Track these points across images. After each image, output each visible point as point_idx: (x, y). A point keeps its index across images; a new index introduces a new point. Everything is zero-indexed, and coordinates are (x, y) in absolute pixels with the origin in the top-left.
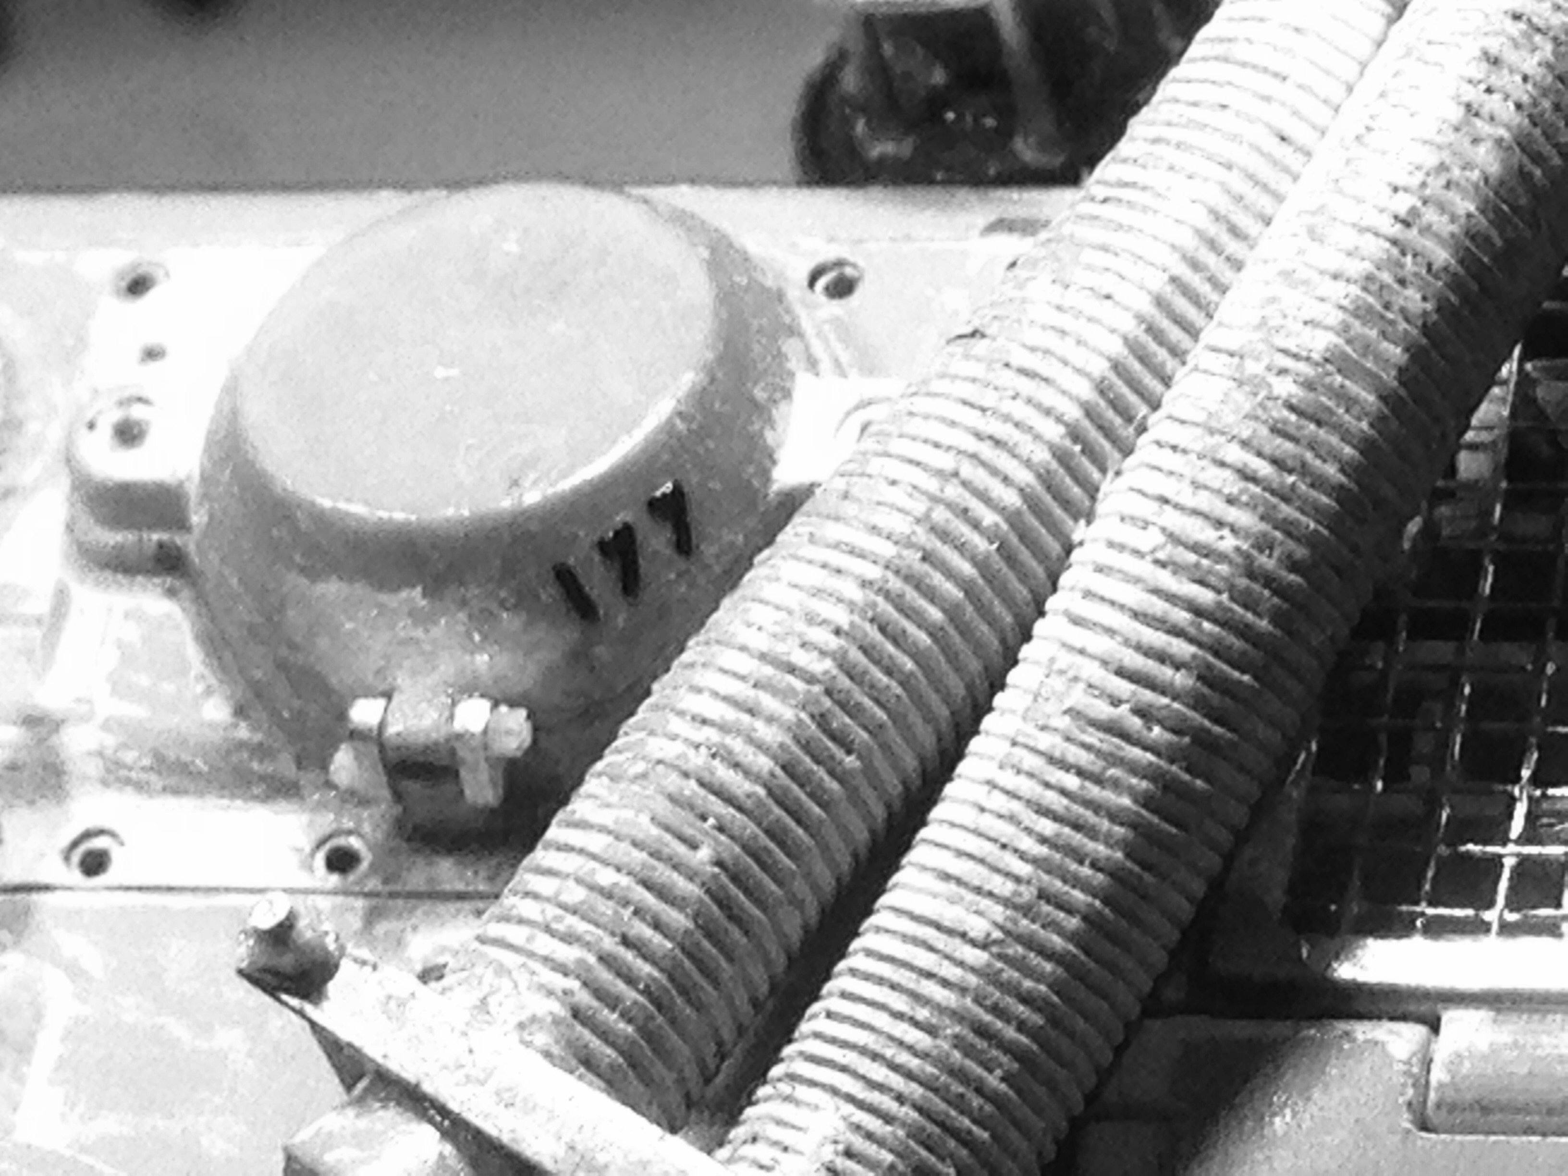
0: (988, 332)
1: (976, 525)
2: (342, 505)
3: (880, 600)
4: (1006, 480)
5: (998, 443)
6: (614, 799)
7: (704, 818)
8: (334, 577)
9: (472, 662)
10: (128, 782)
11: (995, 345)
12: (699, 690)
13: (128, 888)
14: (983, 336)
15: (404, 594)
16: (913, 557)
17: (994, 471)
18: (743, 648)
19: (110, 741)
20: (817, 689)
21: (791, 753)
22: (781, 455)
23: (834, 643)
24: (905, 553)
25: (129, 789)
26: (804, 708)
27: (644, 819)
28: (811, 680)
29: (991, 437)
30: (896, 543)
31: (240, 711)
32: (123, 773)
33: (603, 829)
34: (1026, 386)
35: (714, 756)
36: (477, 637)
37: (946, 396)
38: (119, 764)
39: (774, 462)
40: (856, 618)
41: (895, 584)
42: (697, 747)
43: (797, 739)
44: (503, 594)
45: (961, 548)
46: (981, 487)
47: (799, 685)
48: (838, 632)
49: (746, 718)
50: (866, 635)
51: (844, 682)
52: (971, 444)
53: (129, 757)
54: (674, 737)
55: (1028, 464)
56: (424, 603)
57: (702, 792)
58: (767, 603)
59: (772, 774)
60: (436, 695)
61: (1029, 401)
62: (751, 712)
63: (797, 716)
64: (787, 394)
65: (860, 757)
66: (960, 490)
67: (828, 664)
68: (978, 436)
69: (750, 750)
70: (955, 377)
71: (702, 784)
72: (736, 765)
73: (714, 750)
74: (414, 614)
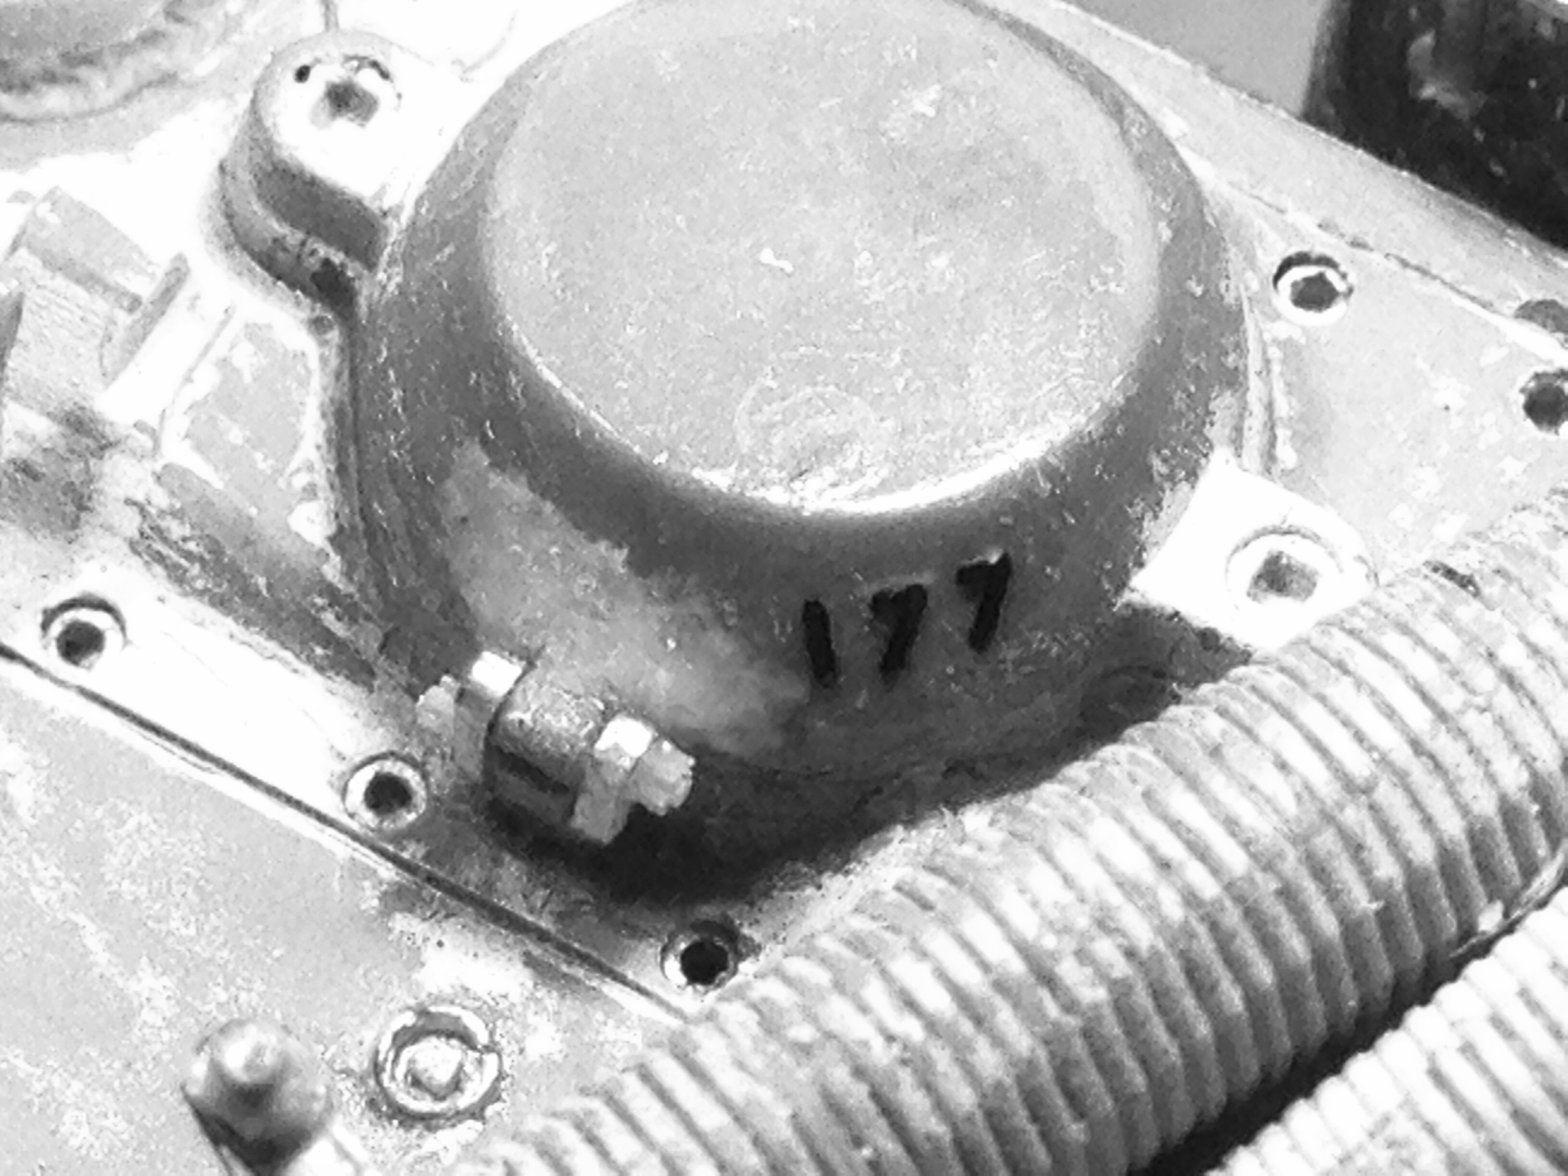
0: (1486, 590)
1: (1365, 871)
2: (570, 396)
3: (1202, 930)
4: (1428, 822)
5: (1438, 767)
6: (757, 1062)
7: (858, 1142)
8: (523, 479)
9: (653, 673)
10: (160, 558)
11: (1488, 615)
12: (923, 954)
13: (106, 704)
14: (1477, 594)
15: (602, 547)
16: (1268, 885)
17: (1417, 804)
18: (1001, 921)
19: (161, 499)
20: (1072, 1022)
21: (1006, 1099)
22: (1154, 559)
23: (1121, 968)
24: (1259, 876)
25: (158, 569)
26: (1047, 1042)
27: (783, 1112)
28: (1070, 1006)
29: (1432, 757)
30: (1253, 856)
31: (338, 540)
32: (159, 546)
33: (725, 1102)
34: (1505, 699)
35: (904, 1062)
36: (672, 644)
37: (1397, 665)
38: (161, 534)
39: (1140, 564)
40: (1161, 946)
41: (1232, 917)
42: (890, 1038)
43: (1020, 1080)
44: (727, 607)
45: (1333, 895)
46: (1393, 823)
47: (1052, 1010)
48: (1130, 954)
49: (967, 1027)
50: (1164, 972)
51: (1113, 1028)
52: (1402, 754)
53: (176, 530)
54: (864, 1009)
55: (1465, 811)
56: (622, 571)
57: (871, 1107)
58: (1056, 867)
59: (970, 1118)
60: (589, 693)
61: (1500, 721)
62: (979, 1021)
63: (1033, 1051)
64: (1192, 476)
65: (1091, 1128)
66: (1364, 814)
67: (1100, 994)
68: (1417, 747)
69: (955, 1073)
70: (1419, 641)
71: (875, 1095)
72: (929, 1087)
73: (907, 1055)
74: (605, 577)
